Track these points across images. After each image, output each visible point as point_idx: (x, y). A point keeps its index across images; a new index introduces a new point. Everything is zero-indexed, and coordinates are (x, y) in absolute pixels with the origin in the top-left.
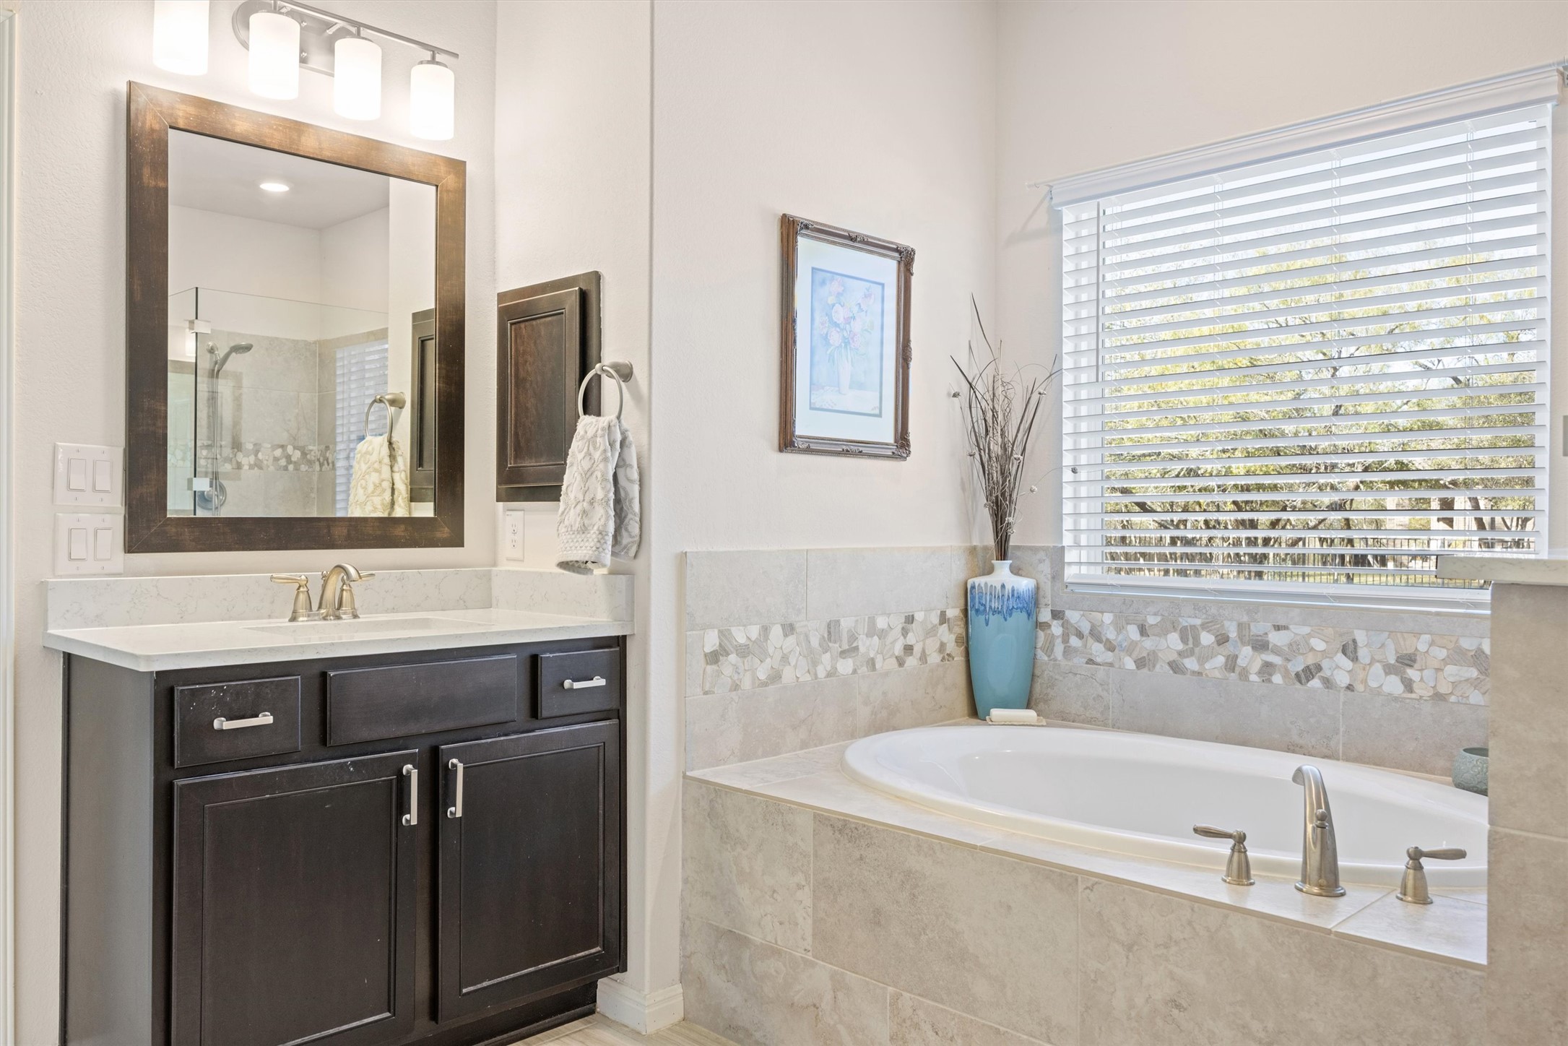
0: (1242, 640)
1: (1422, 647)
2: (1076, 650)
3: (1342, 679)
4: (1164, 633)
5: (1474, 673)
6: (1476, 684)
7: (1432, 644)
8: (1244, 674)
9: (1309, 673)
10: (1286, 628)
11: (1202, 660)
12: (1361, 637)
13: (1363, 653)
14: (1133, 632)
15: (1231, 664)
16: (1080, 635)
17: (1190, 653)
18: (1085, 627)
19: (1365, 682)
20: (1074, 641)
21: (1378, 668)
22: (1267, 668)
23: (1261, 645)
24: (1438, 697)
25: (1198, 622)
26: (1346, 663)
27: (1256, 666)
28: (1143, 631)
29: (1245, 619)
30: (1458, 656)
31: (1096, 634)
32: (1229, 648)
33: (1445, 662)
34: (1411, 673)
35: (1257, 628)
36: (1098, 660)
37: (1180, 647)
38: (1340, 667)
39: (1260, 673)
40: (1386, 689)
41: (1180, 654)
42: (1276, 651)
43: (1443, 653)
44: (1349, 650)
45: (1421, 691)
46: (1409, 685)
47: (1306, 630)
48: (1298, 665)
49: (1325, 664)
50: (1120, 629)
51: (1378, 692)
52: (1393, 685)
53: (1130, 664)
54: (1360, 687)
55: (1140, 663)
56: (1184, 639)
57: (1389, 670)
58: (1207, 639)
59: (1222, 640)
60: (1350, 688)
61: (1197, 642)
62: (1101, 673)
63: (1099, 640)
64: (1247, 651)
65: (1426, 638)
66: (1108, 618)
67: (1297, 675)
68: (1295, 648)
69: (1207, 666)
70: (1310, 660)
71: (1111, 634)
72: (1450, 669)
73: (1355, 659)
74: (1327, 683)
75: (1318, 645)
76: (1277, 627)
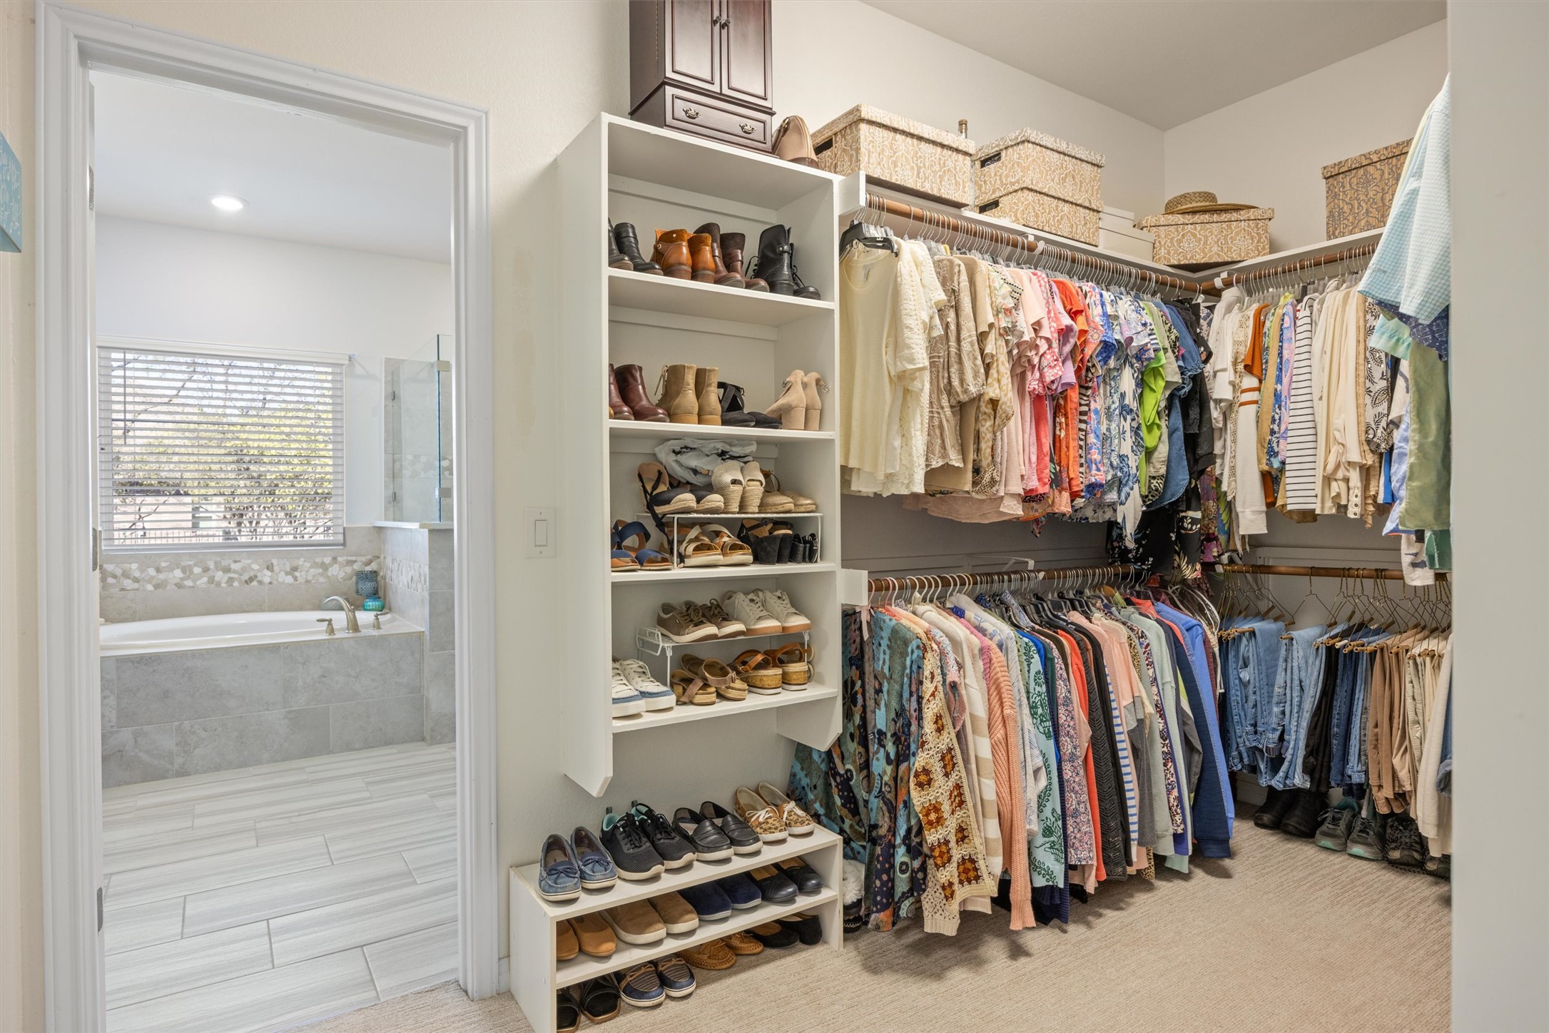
0: (217, 569)
1: (301, 564)
2: (111, 585)
3: (267, 580)
4: (171, 569)
5: (321, 571)
6: (321, 575)
7: (305, 561)
8: (218, 584)
9: (251, 579)
10: (239, 561)
11: (194, 581)
12: (275, 562)
13: (276, 569)
14: (152, 572)
15: (211, 580)
16: (115, 577)
17: (189, 578)
18: (119, 572)
19: (277, 580)
20: (110, 580)
21: (283, 574)
22: (231, 580)
23: (227, 570)
24: (307, 581)
25: (192, 563)
26: (269, 573)
27: (225, 579)
28: (158, 570)
29: (218, 559)
30: (315, 565)
31: (126, 575)
32: (211, 573)
33: (310, 568)
34: (297, 574)
35: (225, 563)
36: (129, 588)
37: (182, 575)
38: (266, 576)
39: (227, 583)
40: (286, 581)
41: (182, 579)
42: (235, 572)
43: (309, 565)
44: (270, 568)
45: (301, 580)
46: (295, 578)
47: (250, 561)
48: (246, 577)
49: (259, 574)
50: (142, 571)
51: (282, 583)
52: (289, 579)
53: (150, 587)
54: (275, 582)
55: (157, 586)
56: (184, 572)
57: (287, 573)
58: (197, 570)
59: (206, 570)
60: (270, 583)
61: (191, 572)
62: (130, 595)
63: (129, 578)
64: (220, 573)
65: (302, 559)
66: (134, 566)
67: (246, 581)
68: (244, 569)
69: (197, 583)
70: (252, 574)
71: (137, 574)
72: (312, 570)
73: (272, 571)
74: (260, 582)
75: (255, 567)
76: (235, 562)
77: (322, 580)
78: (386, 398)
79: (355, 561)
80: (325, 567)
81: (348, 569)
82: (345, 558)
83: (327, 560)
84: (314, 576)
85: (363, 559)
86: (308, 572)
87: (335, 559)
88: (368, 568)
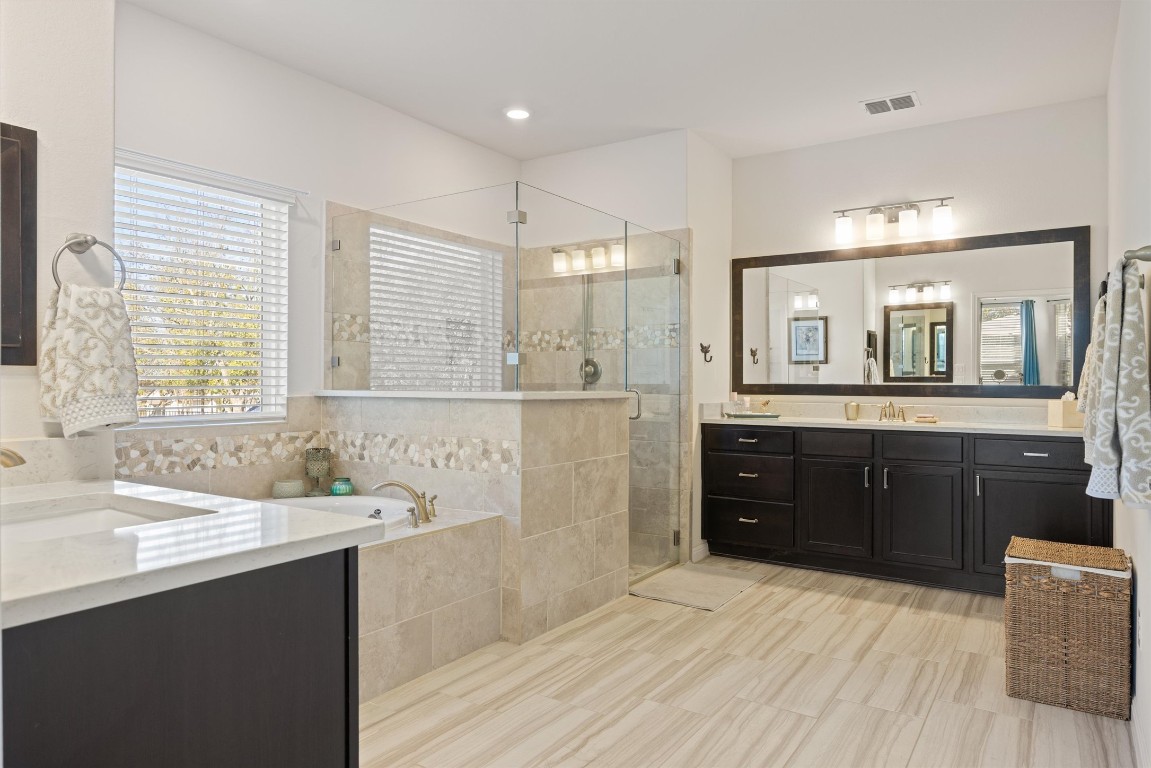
0: (157, 451)
1: (245, 441)
3: (210, 463)
5: (265, 450)
6: (265, 454)
7: (249, 439)
8: (158, 471)
9: (194, 463)
11: (131, 468)
12: (219, 440)
13: (220, 448)
15: (150, 466)
17: (124, 464)
19: (221, 462)
21: (227, 455)
22: (172, 465)
23: (168, 452)
24: (252, 463)
26: (211, 454)
27: (166, 464)
29: (159, 439)
30: (259, 443)
32: (149, 457)
33: (254, 447)
34: (241, 455)
35: (165, 443)
37: (116, 461)
38: (210, 459)
39: (167, 469)
40: (230, 465)
42: (177, 454)
43: (253, 443)
44: (214, 448)
45: (245, 462)
46: (240, 460)
47: (192, 441)
48: (188, 460)
49: (202, 457)
51: (226, 467)
52: (233, 462)
54: (218, 466)
57: (232, 455)
58: (134, 454)
59: (144, 453)
60: (214, 467)
61: (128, 456)
64: (160, 457)
67: (188, 466)
68: (187, 451)
69: (135, 470)
70: (195, 457)
72: (256, 450)
73: (216, 452)
74: (204, 467)
75: (199, 447)
76: (177, 441)
77: (266, 461)
78: (327, 248)
79: (298, 438)
80: (268, 445)
81: (291, 447)
82: (288, 434)
83: (271, 437)
84: (258, 457)
85: (305, 435)
86: (253, 453)
87: (278, 435)
88: (309, 446)
